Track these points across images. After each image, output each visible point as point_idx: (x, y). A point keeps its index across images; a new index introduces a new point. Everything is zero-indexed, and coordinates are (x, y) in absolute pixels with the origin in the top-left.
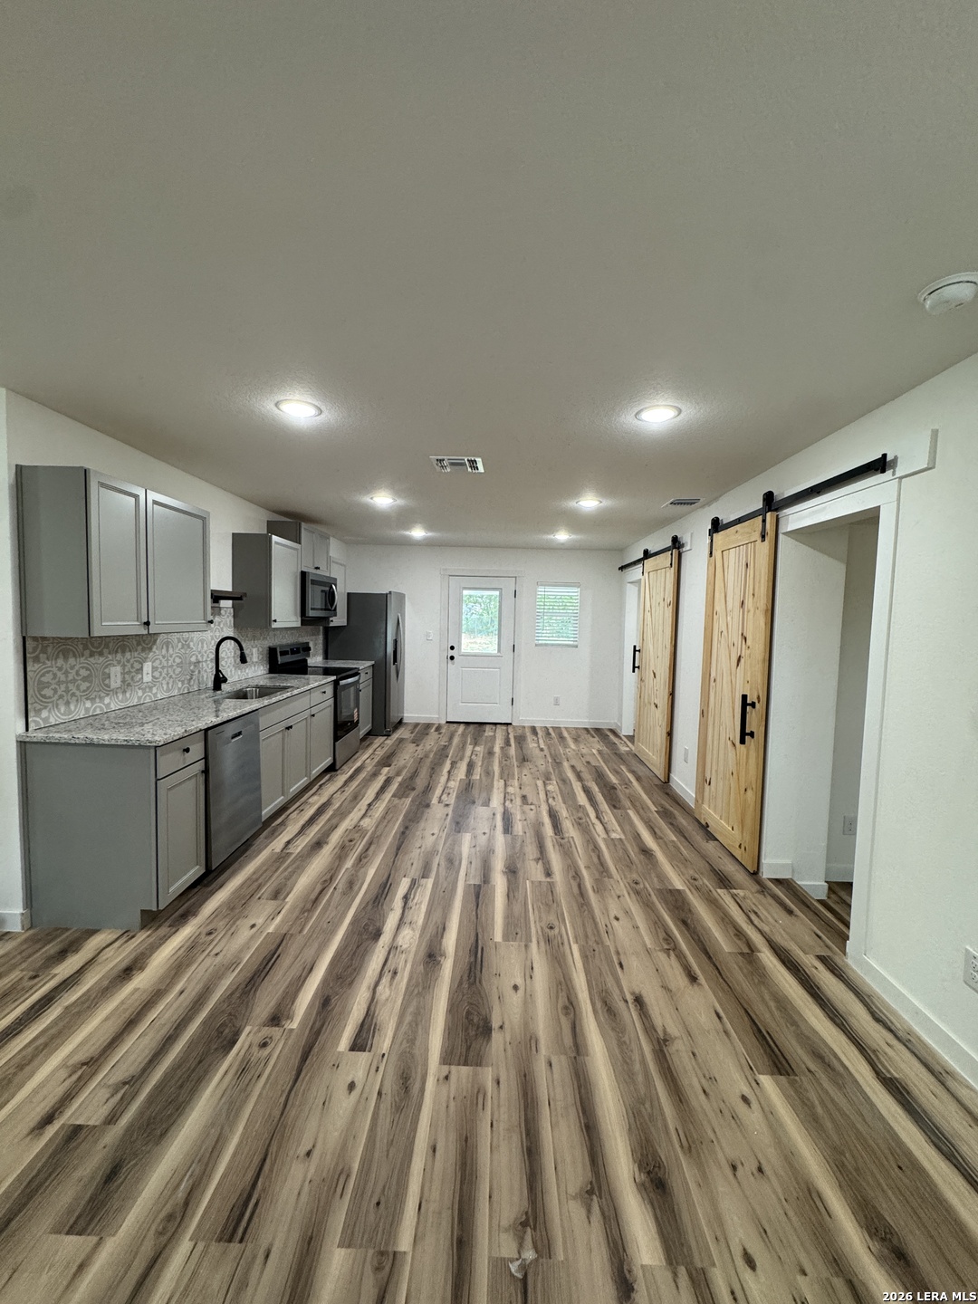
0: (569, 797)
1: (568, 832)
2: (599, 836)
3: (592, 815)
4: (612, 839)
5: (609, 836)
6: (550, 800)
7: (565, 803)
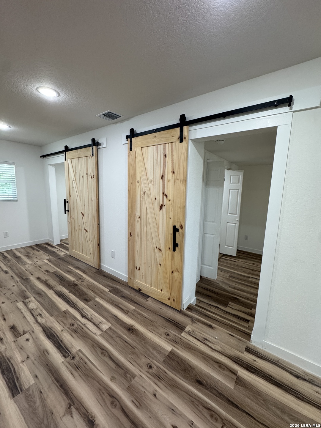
0: (52, 308)
1: (73, 347)
2: (95, 334)
3: (78, 316)
4: (105, 331)
5: (102, 331)
6: (39, 319)
7: (52, 315)
